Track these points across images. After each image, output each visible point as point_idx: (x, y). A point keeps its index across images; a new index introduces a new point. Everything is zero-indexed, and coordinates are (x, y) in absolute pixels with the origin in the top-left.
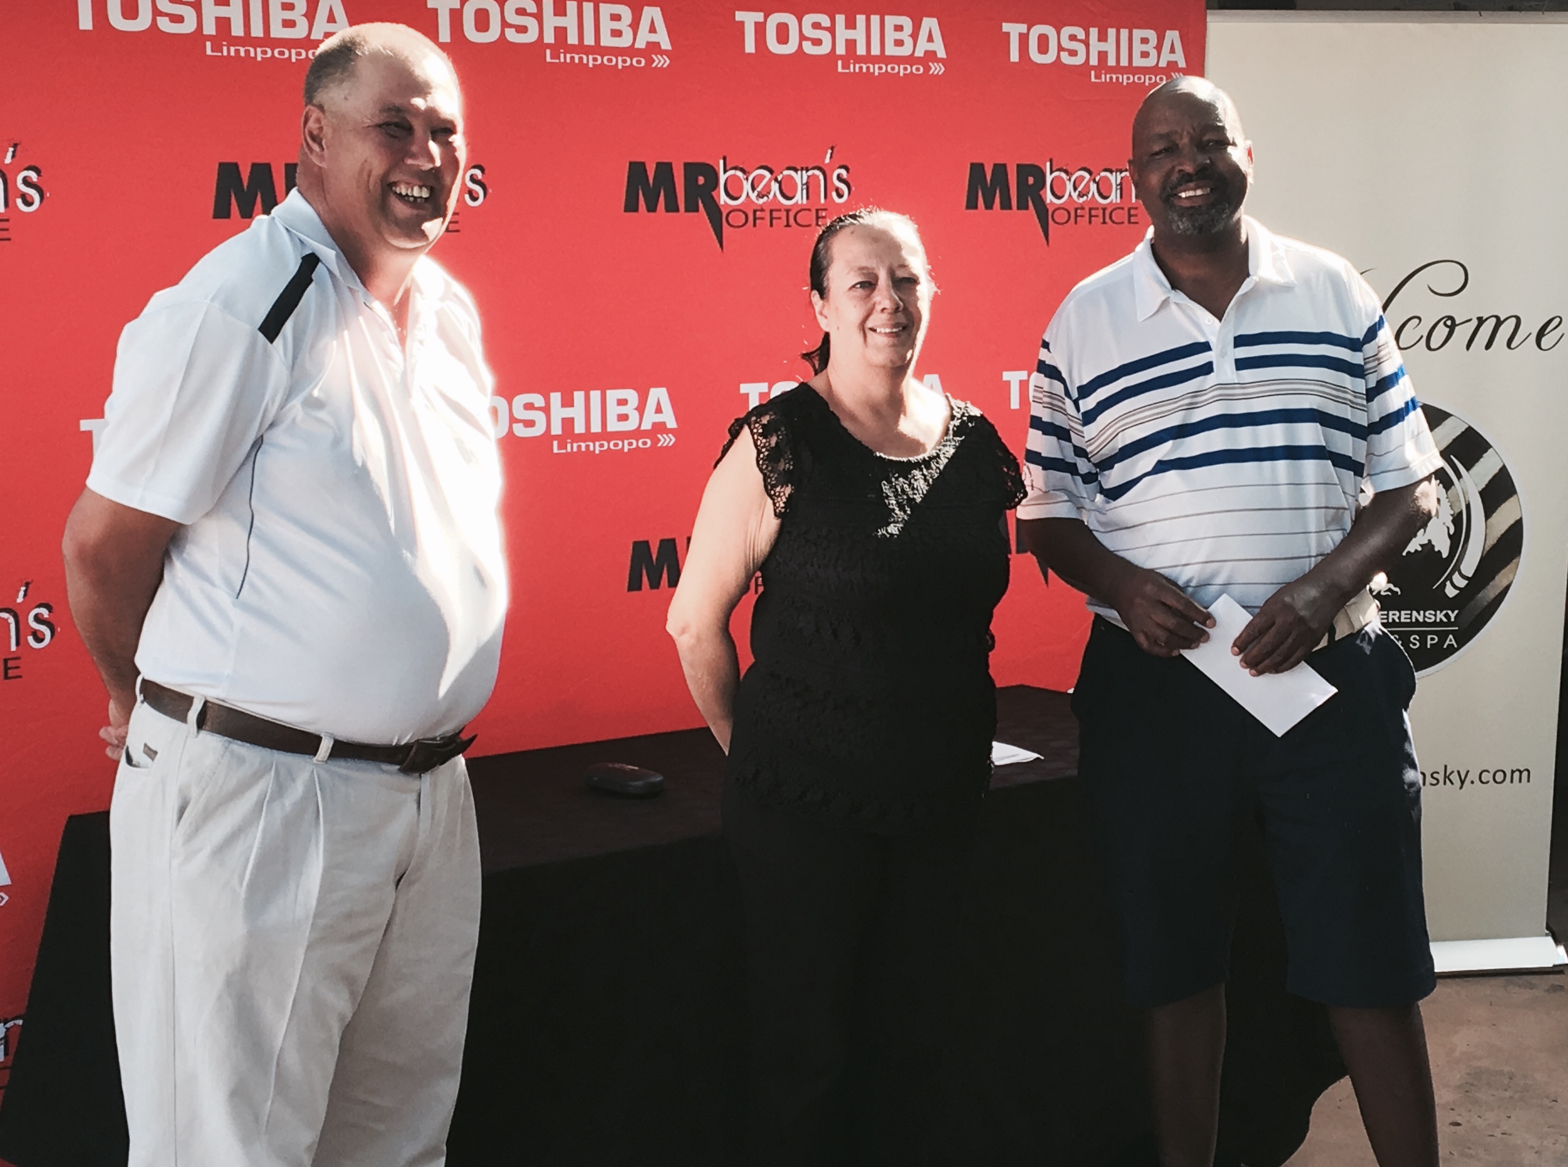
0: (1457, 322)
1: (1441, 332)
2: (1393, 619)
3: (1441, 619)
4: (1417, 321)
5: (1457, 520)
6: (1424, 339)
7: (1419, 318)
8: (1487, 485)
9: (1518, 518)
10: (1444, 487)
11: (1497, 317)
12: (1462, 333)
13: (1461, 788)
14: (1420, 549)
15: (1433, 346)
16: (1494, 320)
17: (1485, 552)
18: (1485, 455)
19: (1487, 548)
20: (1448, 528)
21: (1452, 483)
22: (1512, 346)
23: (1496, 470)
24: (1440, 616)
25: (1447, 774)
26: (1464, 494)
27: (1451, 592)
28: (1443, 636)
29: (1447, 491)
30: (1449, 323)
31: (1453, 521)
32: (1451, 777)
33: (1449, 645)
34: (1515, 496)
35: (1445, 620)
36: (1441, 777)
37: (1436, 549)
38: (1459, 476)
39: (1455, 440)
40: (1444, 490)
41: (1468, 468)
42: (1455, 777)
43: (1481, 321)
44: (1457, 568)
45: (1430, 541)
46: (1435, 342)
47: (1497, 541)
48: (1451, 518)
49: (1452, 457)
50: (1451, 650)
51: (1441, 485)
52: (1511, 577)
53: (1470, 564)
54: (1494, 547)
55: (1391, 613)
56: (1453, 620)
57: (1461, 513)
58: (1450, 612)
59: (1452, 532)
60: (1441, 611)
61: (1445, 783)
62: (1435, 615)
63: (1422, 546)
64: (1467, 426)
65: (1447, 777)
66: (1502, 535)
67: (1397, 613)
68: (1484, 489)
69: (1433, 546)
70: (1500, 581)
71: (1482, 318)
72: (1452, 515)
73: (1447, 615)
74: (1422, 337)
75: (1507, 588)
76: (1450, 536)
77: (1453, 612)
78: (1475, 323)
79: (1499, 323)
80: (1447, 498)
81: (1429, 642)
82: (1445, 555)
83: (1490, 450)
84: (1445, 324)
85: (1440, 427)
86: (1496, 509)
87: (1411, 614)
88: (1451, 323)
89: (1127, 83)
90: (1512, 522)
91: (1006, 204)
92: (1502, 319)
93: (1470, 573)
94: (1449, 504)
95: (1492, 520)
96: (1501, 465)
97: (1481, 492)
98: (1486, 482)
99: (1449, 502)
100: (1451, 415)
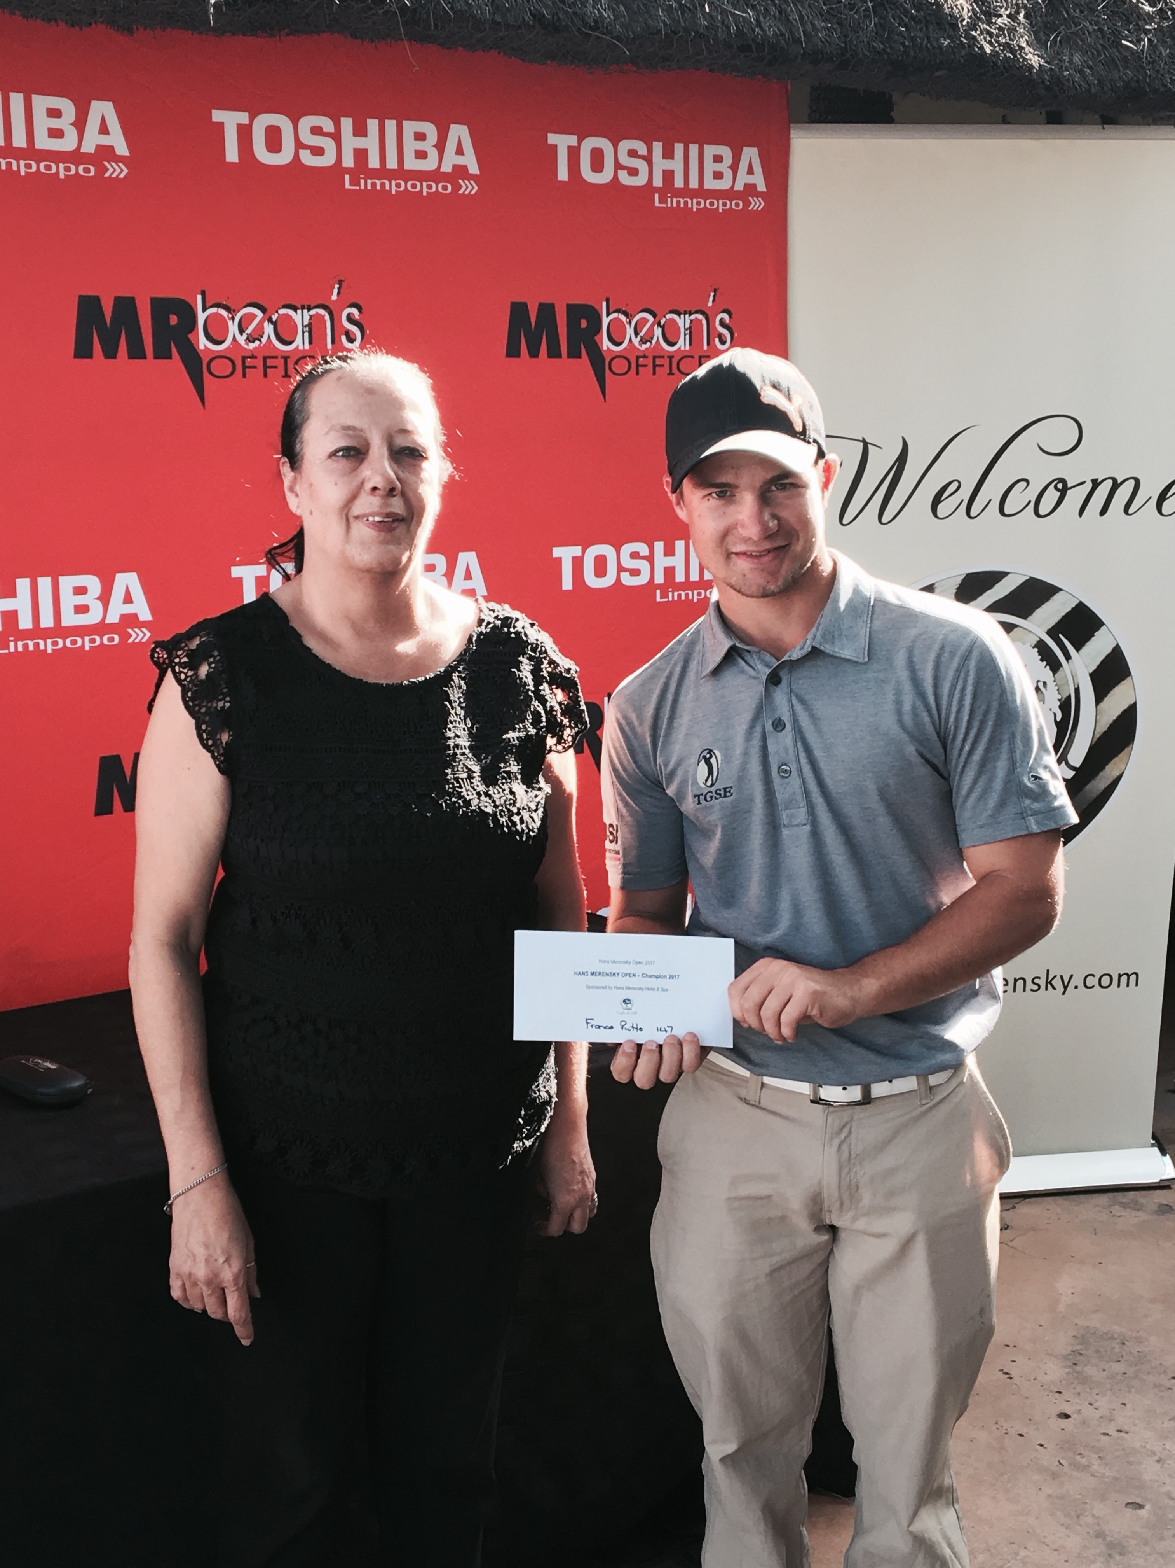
0: (1069, 486)
1: (1052, 496)
4: (1025, 484)
5: (1065, 705)
6: (1032, 505)
7: (1028, 482)
8: (1098, 667)
9: (1132, 702)
10: (1051, 669)
11: (1114, 480)
12: (1075, 498)
13: (1064, 993)
15: (1041, 513)
16: (1110, 482)
17: (1095, 740)
18: (1096, 634)
19: (1097, 736)
20: (1055, 714)
21: (1061, 665)
22: (1130, 512)
23: (1109, 650)
25: (1049, 980)
26: (1072, 676)
29: (1054, 674)
30: (1060, 486)
31: (1060, 707)
32: (1053, 982)
36: (1042, 982)
38: (1068, 657)
39: (1064, 617)
40: (1051, 673)
41: (1078, 649)
42: (1057, 983)
43: (1096, 484)
44: (1065, 758)
46: (1043, 509)
47: (1109, 728)
48: (1059, 703)
49: (1061, 636)
51: (1048, 667)
52: (1122, 767)
53: (1078, 754)
54: (1104, 735)
57: (1069, 697)
59: (1059, 719)
61: (1047, 989)
64: (1078, 602)
66: (1115, 721)
68: (1095, 671)
70: (1111, 771)
71: (1096, 480)
72: (1059, 700)
74: (1030, 502)
75: (1119, 778)
76: (1056, 723)
78: (1089, 486)
79: (1116, 486)
80: (1054, 681)
83: (1103, 628)
84: (1056, 487)
85: (1048, 603)
86: (1108, 692)
88: (1062, 486)
89: (697, 209)
90: (1126, 707)
91: (554, 353)
92: (1119, 482)
93: (1077, 764)
94: (1057, 688)
95: (1101, 705)
96: (1114, 646)
97: (1091, 675)
98: (1098, 663)
99: (1056, 685)
100: (1061, 590)
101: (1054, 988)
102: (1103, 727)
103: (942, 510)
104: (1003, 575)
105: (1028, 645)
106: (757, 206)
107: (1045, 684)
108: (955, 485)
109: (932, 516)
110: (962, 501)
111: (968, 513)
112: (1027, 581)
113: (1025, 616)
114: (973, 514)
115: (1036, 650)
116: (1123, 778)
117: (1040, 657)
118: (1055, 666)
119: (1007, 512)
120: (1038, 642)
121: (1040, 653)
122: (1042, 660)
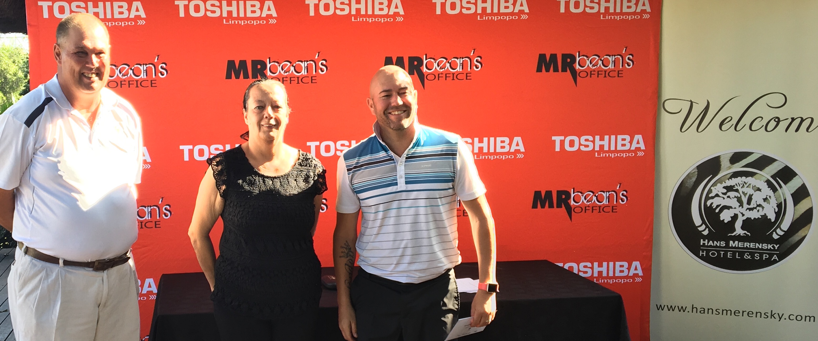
0: (781, 120)
1: (773, 124)
2: (747, 246)
3: (770, 248)
4: (761, 119)
5: (779, 206)
6: (764, 127)
7: (762, 118)
8: (795, 192)
9: (811, 207)
10: (773, 191)
11: (802, 118)
12: (783, 125)
13: (779, 321)
14: (760, 217)
15: (768, 130)
16: (800, 119)
17: (794, 221)
18: (794, 178)
19: (795, 219)
20: (775, 209)
21: (777, 190)
22: (809, 131)
23: (800, 185)
24: (770, 246)
25: (773, 314)
26: (783, 194)
27: (775, 236)
28: (771, 255)
29: (774, 193)
30: (777, 120)
31: (777, 206)
32: (774, 315)
33: (774, 259)
34: (809, 197)
35: (772, 248)
36: (769, 315)
37: (768, 218)
38: (781, 187)
39: (779, 171)
40: (773, 193)
41: (785, 183)
42: (776, 316)
43: (793, 119)
44: (779, 226)
45: (765, 214)
46: (769, 128)
47: (800, 216)
48: (776, 205)
49: (777, 178)
50: (775, 262)
51: (771, 190)
52: (806, 232)
53: (786, 225)
54: (798, 219)
55: (745, 243)
56: (776, 248)
57: (781, 203)
58: (775, 245)
59: (777, 210)
60: (771, 245)
61: (771, 318)
62: (767, 246)
63: (761, 216)
64: (785, 165)
65: (772, 315)
66: (803, 214)
67: (749, 244)
68: (793, 193)
69: (767, 217)
70: (801, 233)
71: (794, 118)
72: (776, 203)
73: (773, 247)
74: (763, 126)
75: (804, 237)
76: (775, 212)
77: (776, 245)
78: (790, 120)
79: (802, 120)
80: (774, 196)
81: (764, 257)
82: (773, 220)
83: (797, 176)
84: (775, 120)
85: (771, 165)
86: (800, 202)
87: (755, 245)
88: (778, 121)
89: (619, 19)
90: (808, 208)
91: (556, 70)
92: (804, 119)
93: (786, 229)
94: (775, 199)
95: (797, 207)
96: (802, 183)
97: (792, 195)
98: (795, 190)
99: (775, 198)
100: (777, 160)
101: (775, 318)
102: (797, 216)
103: (724, 127)
104: (752, 153)
105: (762, 181)
106: (646, 17)
107: (770, 197)
108: (730, 118)
109: (720, 130)
110: (733, 124)
111: (735, 129)
112: (762, 156)
113: (761, 170)
114: (737, 129)
115: (766, 183)
116: (807, 236)
117: (768, 186)
118: (774, 190)
119: (753, 129)
120: (767, 180)
121: (768, 184)
122: (769, 187)
